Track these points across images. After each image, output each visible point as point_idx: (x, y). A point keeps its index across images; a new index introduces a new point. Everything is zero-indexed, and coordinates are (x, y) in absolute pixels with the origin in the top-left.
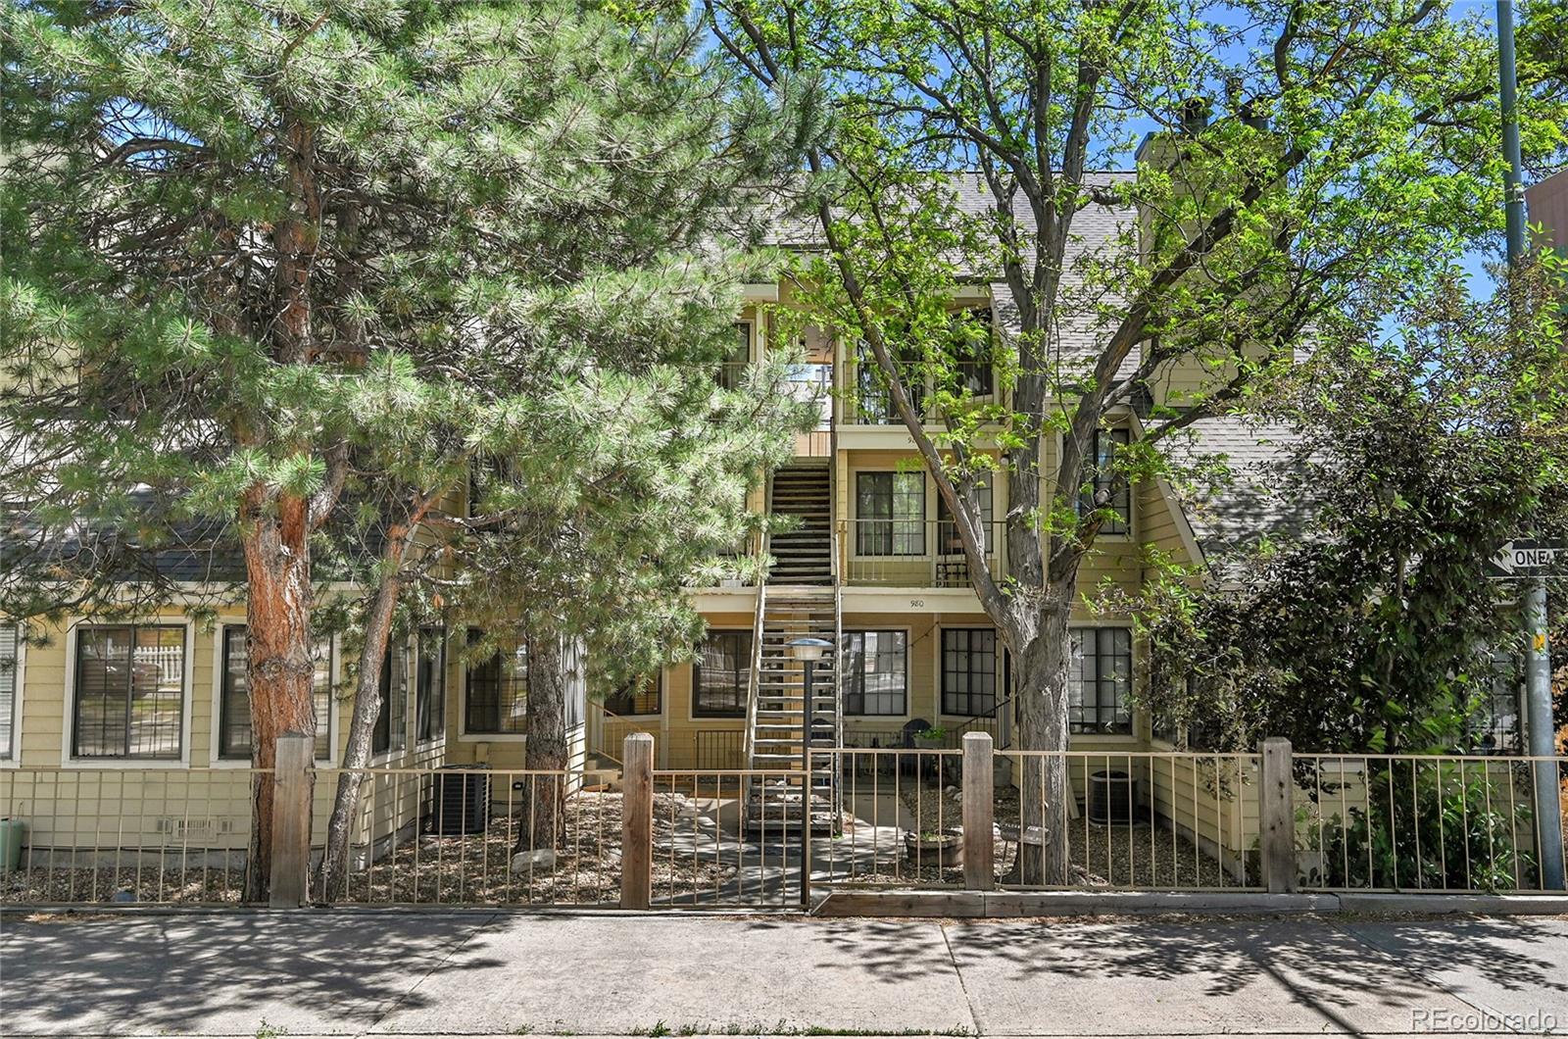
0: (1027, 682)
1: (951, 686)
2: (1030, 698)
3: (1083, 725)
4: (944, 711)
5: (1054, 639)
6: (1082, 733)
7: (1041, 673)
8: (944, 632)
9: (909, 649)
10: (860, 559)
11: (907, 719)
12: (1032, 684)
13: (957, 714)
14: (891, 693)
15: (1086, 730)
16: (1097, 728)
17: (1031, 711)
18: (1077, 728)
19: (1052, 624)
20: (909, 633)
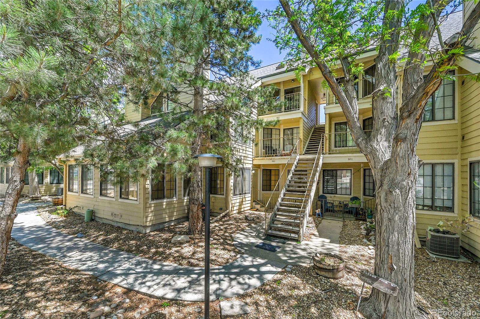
0: (381, 185)
1: (367, 187)
2: (383, 195)
3: (424, 206)
4: (364, 194)
5: (403, 158)
6: (423, 209)
7: (393, 180)
8: (365, 170)
9: (352, 175)
10: (336, 148)
11: (352, 196)
12: (385, 187)
13: (369, 196)
14: (346, 188)
15: (425, 208)
16: (432, 208)
17: (384, 204)
18: (420, 207)
19: (402, 148)
20: (352, 170)
